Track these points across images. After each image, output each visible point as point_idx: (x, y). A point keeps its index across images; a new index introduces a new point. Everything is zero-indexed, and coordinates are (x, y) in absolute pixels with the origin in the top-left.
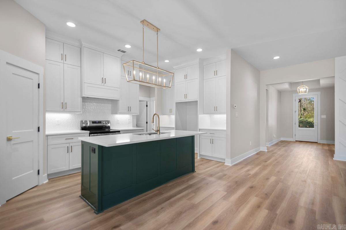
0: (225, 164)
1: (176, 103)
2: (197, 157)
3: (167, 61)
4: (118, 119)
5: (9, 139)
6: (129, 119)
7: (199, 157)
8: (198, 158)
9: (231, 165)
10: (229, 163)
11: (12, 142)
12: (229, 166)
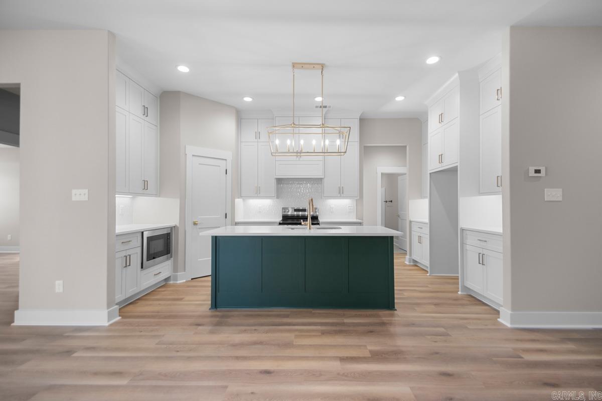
0: (498, 319)
1: (430, 174)
2: (458, 291)
3: (400, 98)
4: (331, 206)
5: (195, 224)
6: (349, 207)
7: (462, 292)
8: (459, 293)
9: (509, 325)
10: (505, 320)
11: (198, 226)
12: (504, 325)
